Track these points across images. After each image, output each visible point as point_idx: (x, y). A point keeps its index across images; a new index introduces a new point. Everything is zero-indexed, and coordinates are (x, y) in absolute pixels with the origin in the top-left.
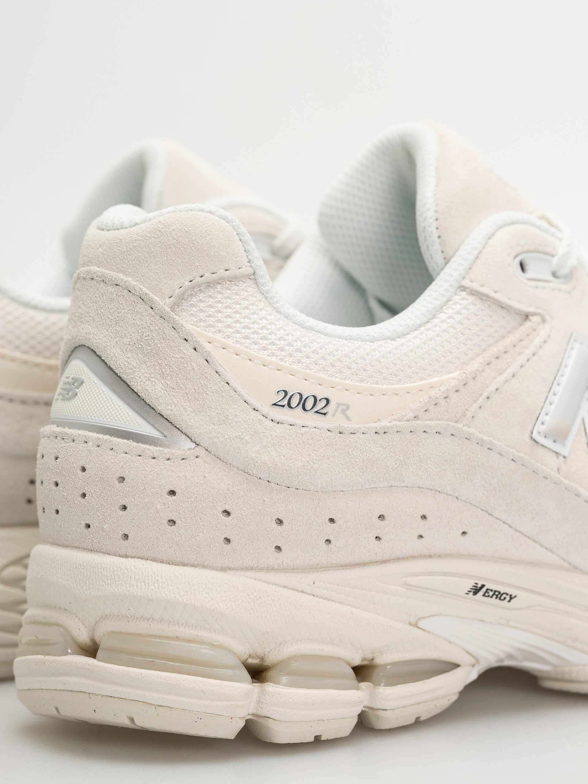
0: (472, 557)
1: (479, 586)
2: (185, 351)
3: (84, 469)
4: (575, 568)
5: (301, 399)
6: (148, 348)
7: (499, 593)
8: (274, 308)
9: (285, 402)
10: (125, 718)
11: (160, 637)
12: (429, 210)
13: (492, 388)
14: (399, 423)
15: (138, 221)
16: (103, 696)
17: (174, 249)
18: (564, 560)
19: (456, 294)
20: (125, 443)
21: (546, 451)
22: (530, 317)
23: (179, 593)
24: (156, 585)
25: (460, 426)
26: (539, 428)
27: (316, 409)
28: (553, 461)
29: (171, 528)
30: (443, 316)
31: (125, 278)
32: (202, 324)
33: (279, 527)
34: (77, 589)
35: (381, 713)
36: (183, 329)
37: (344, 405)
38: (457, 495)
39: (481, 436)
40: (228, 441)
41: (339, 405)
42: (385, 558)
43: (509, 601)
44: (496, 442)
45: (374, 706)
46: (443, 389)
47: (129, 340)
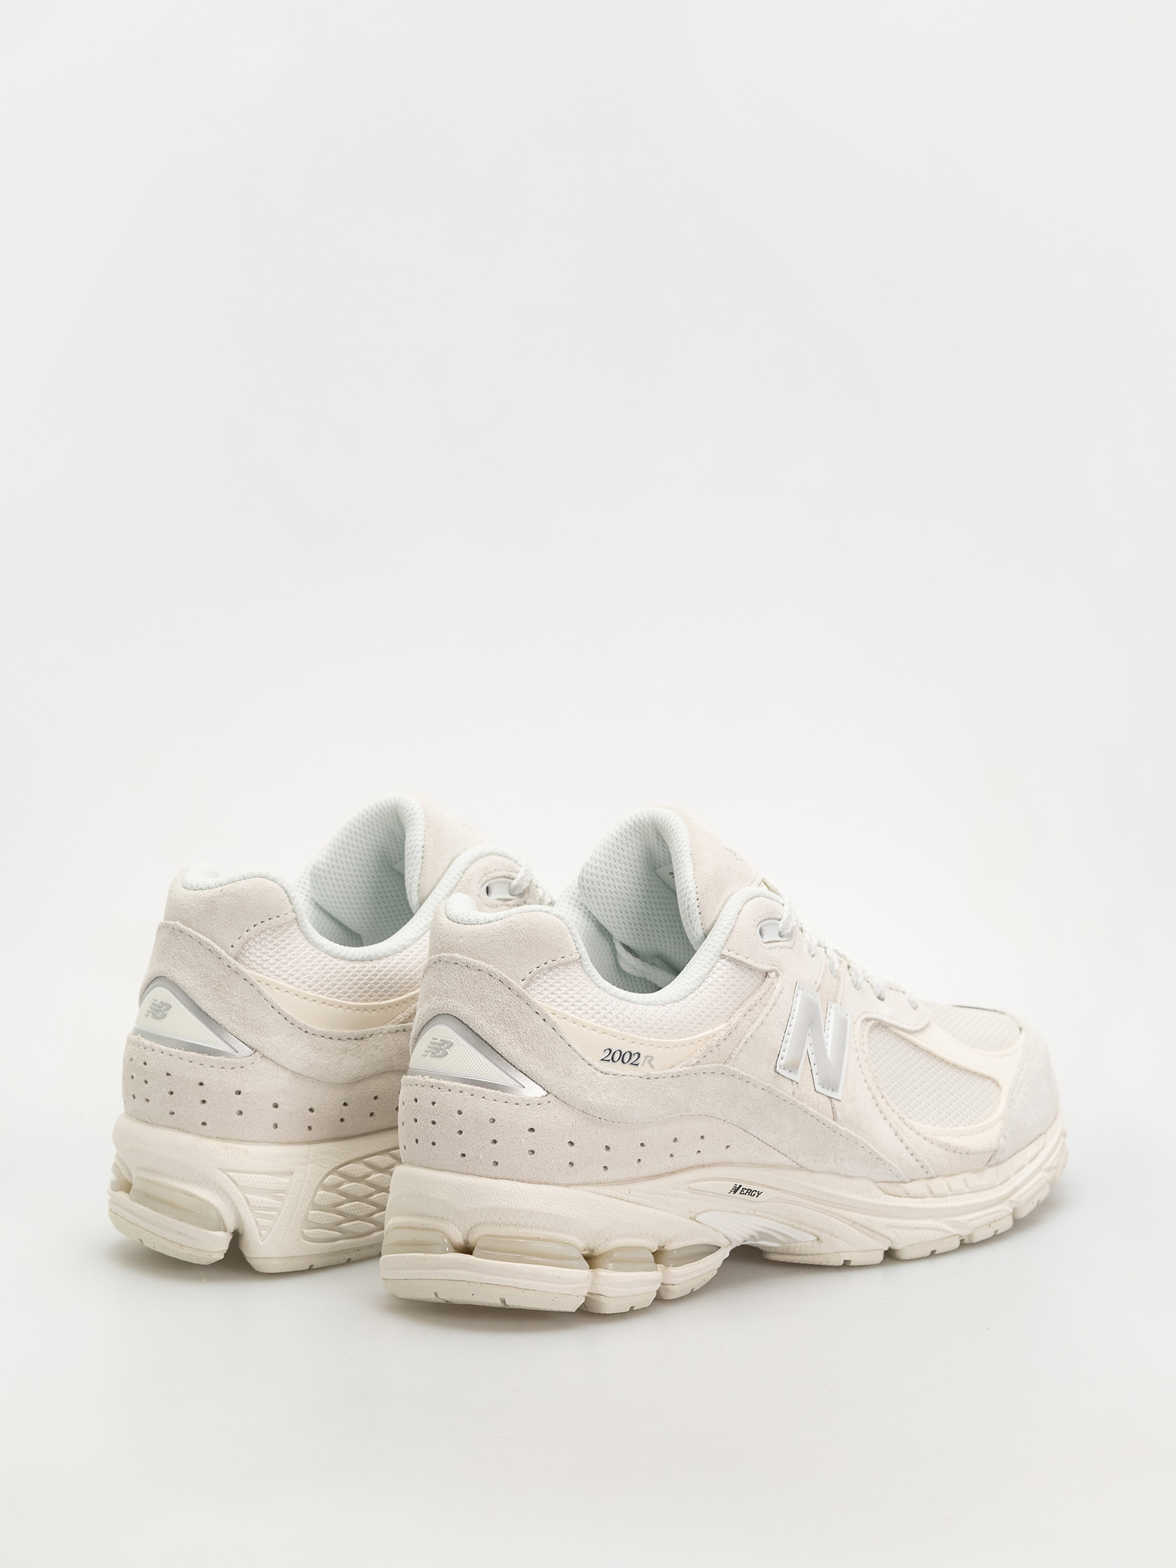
0: (731, 1164)
1: (738, 1186)
2: (537, 1022)
3: (460, 1113)
4: (801, 1167)
5: (621, 1055)
6: (509, 1020)
7: (751, 1190)
8: (595, 984)
9: (610, 1058)
10: (499, 1299)
11: (525, 1238)
12: (691, 892)
13: (748, 1035)
14: (688, 1068)
15: (491, 919)
16: (481, 1283)
17: (525, 943)
18: (794, 1161)
19: (717, 961)
20: (494, 1093)
21: (785, 1079)
22: (769, 974)
23: (540, 1205)
24: (523, 1200)
25: (728, 1066)
26: (780, 1062)
27: (631, 1061)
28: (789, 1087)
29: (531, 1156)
30: (710, 980)
31: (487, 966)
32: (547, 1000)
33: (607, 1152)
34: (457, 1203)
35: (671, 1287)
36: (536, 1005)
37: (650, 1057)
38: (724, 1119)
39: (742, 1072)
40: (573, 1090)
41: (646, 1057)
42: (674, 1169)
43: (757, 1197)
44: (752, 1076)
45: (666, 1283)
46: (716, 1039)
47: (493, 1013)
